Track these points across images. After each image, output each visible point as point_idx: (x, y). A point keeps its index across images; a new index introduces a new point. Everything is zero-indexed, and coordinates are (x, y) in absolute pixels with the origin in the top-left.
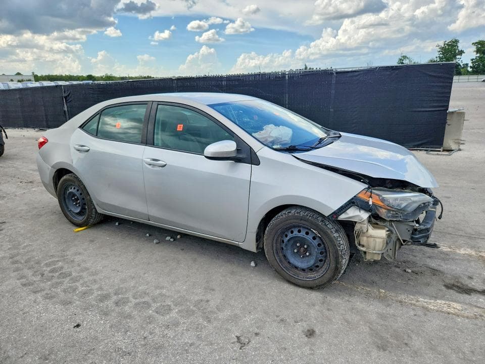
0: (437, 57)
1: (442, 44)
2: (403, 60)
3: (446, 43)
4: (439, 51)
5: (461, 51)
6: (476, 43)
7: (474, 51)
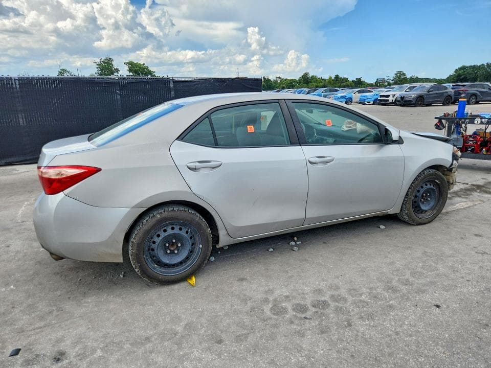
0: (96, 73)
1: (98, 60)
2: (63, 73)
3: (102, 60)
4: (98, 68)
5: (117, 69)
6: (127, 63)
7: (128, 70)
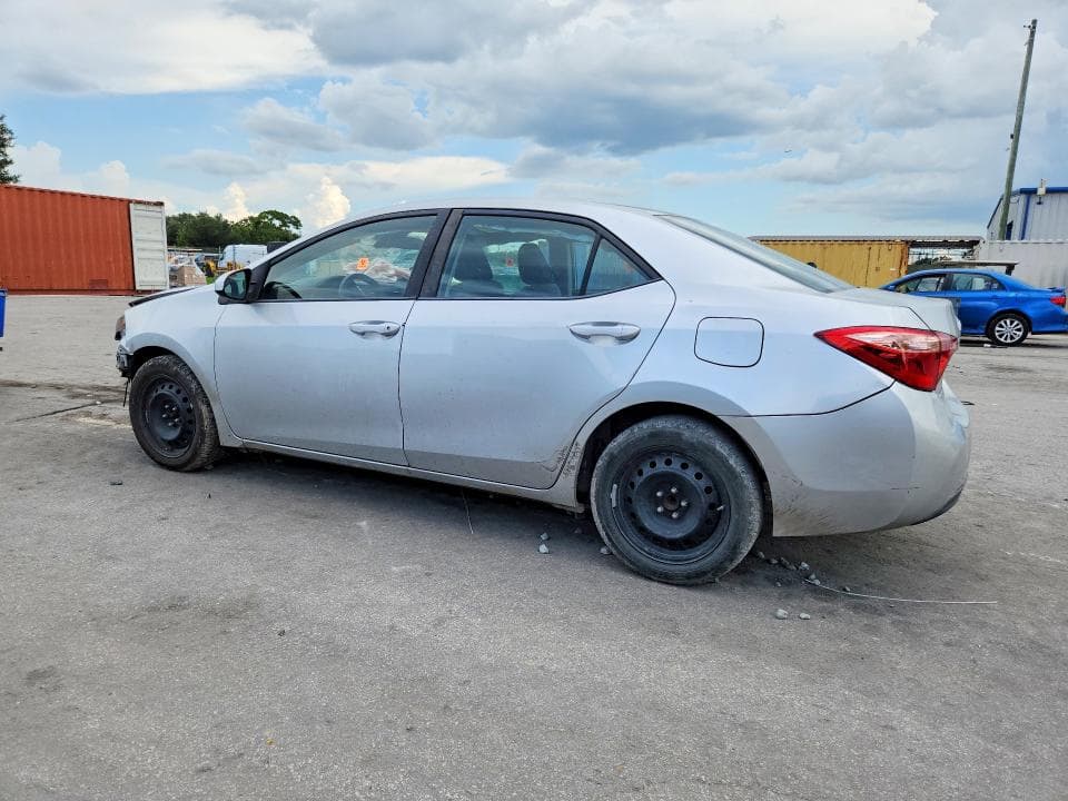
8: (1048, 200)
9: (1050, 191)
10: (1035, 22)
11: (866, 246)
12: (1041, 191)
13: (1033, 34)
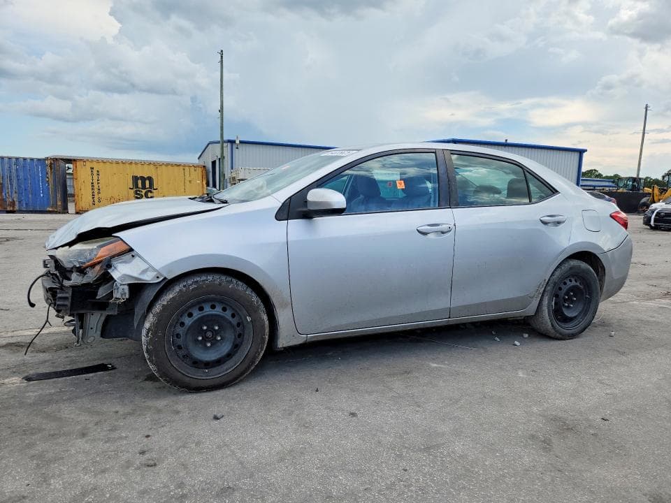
8: (240, 146)
9: (241, 142)
10: (222, 51)
11: (181, 168)
12: (238, 142)
13: (222, 57)
